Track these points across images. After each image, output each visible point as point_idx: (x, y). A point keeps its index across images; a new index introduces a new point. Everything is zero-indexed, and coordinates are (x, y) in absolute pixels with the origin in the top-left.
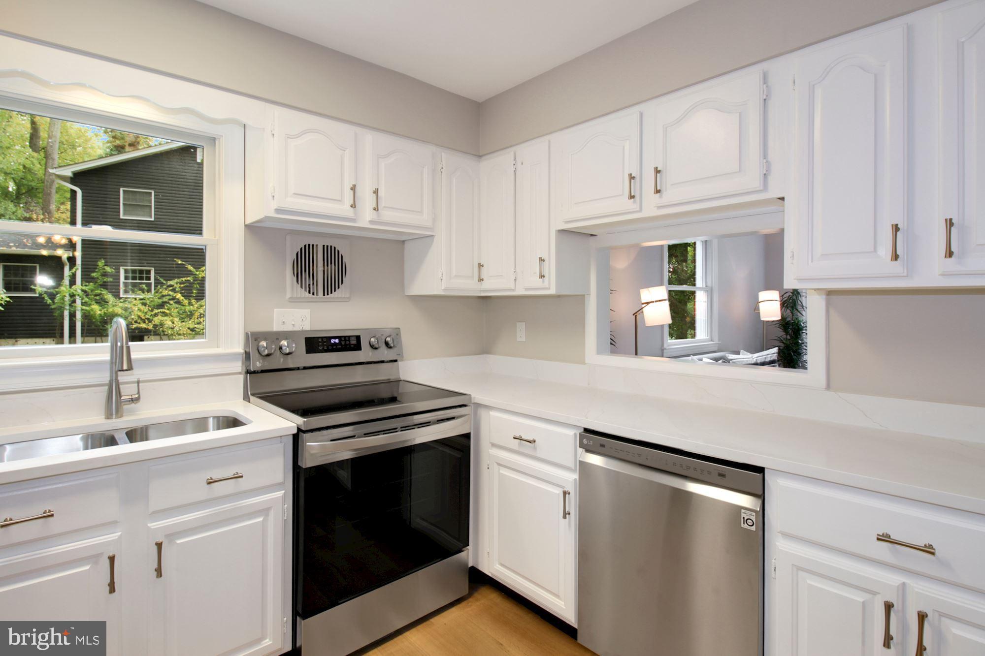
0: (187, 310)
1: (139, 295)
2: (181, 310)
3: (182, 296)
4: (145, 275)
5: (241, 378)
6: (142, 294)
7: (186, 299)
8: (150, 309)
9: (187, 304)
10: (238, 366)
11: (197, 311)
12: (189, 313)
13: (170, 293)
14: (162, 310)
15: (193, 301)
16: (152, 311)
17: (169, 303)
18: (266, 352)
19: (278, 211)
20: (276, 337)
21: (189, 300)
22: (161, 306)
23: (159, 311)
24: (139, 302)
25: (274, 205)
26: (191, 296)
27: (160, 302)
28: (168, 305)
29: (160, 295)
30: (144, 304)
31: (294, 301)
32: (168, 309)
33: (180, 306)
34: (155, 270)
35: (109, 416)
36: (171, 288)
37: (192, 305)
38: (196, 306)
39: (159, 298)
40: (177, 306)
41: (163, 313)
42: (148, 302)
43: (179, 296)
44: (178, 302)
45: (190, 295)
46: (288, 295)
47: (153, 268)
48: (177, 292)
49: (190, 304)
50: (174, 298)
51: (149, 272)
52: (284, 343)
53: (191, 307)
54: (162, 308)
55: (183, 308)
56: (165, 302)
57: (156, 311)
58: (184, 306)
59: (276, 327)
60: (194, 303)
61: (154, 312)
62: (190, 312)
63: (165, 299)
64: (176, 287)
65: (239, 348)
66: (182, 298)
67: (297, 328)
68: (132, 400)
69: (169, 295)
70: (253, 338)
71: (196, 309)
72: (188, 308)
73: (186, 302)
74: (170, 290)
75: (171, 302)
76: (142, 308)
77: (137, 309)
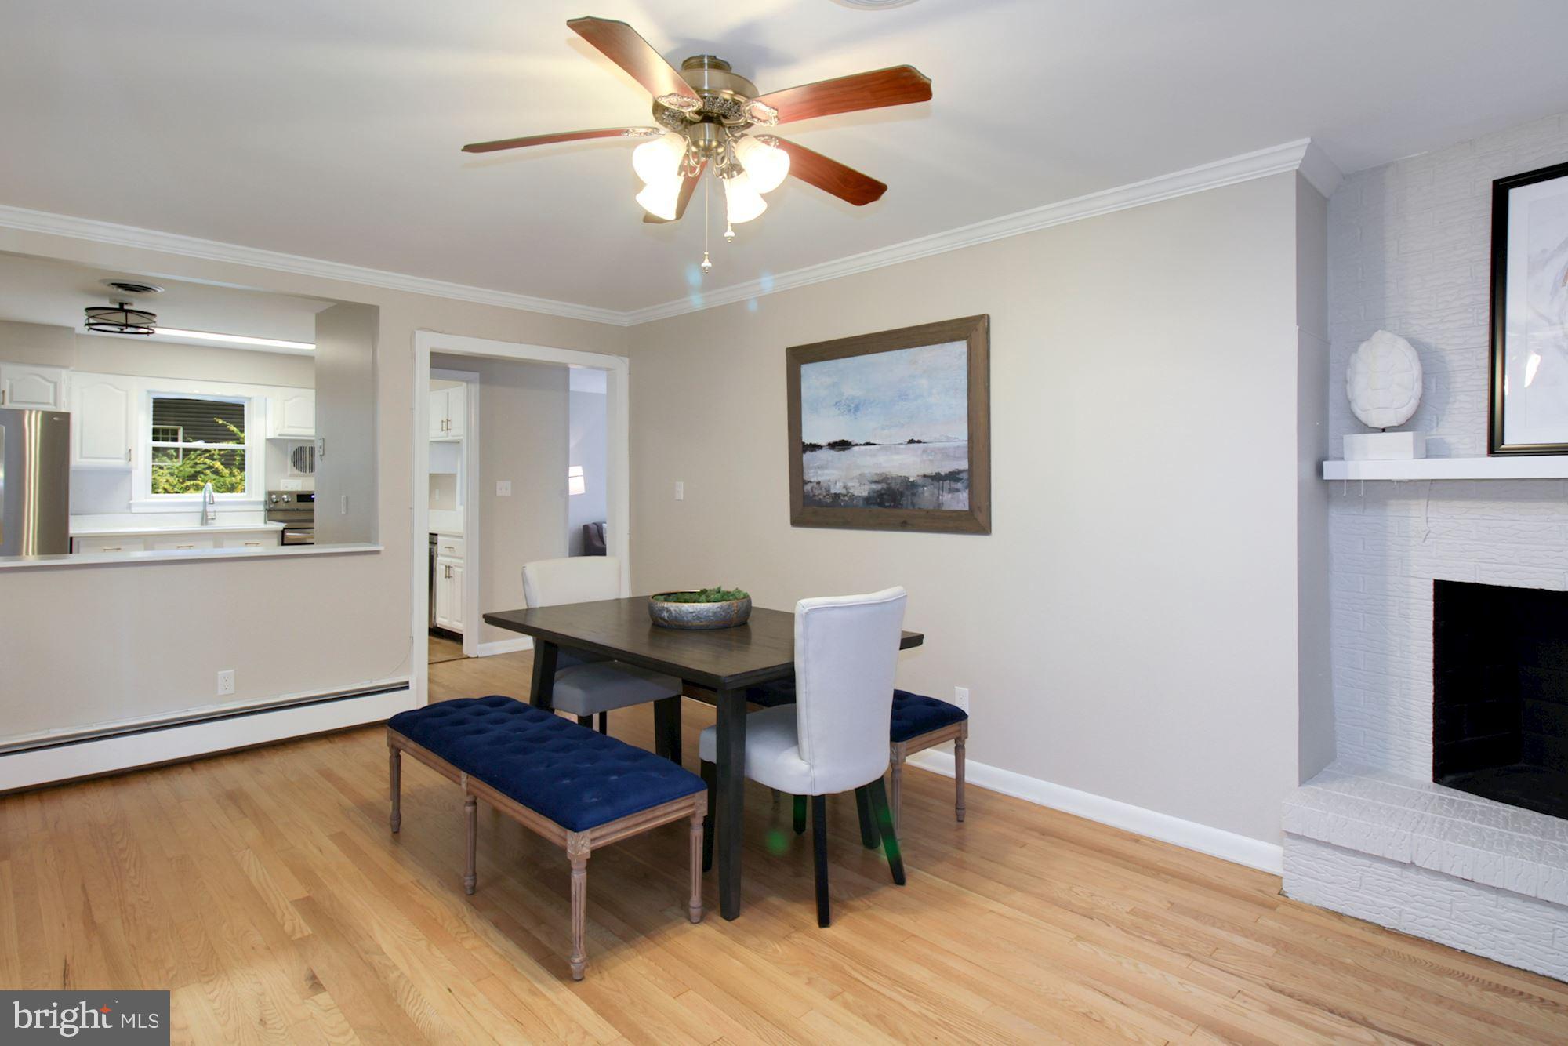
0: (227, 482)
1: (164, 462)
2: (219, 482)
3: (222, 464)
4: (170, 436)
5: (263, 513)
6: (168, 460)
7: (226, 468)
8: (181, 480)
9: (227, 475)
10: (262, 507)
11: (239, 483)
12: (230, 486)
13: (207, 461)
14: (195, 482)
15: (236, 471)
16: (184, 482)
17: (203, 473)
18: (275, 500)
19: (280, 435)
20: (280, 494)
21: (231, 469)
22: (193, 477)
23: (192, 483)
24: (167, 471)
25: (278, 432)
26: (233, 464)
27: (193, 472)
28: (202, 476)
29: (193, 462)
30: (172, 474)
31: (292, 476)
32: (202, 481)
33: (218, 477)
34: (184, 429)
35: (202, 524)
36: (207, 454)
37: (234, 476)
38: (239, 477)
39: (191, 467)
40: (214, 477)
41: (197, 485)
42: (176, 472)
43: (218, 465)
44: (216, 472)
45: (231, 462)
46: (289, 473)
47: (181, 427)
48: (215, 460)
49: (232, 474)
50: (210, 467)
51: (176, 432)
52: (285, 496)
53: (233, 478)
54: (193, 480)
55: (222, 479)
56: (199, 472)
57: (188, 483)
58: (222, 476)
59: (282, 489)
60: (236, 473)
61: (185, 484)
62: (232, 485)
63: (198, 469)
64: (214, 454)
65: (262, 498)
66: (221, 467)
67: (294, 490)
68: (213, 519)
69: (205, 463)
70: (270, 494)
71: (239, 481)
72: (228, 480)
73: (226, 472)
74: (206, 458)
75: (208, 472)
76: (171, 479)
77: (165, 480)
